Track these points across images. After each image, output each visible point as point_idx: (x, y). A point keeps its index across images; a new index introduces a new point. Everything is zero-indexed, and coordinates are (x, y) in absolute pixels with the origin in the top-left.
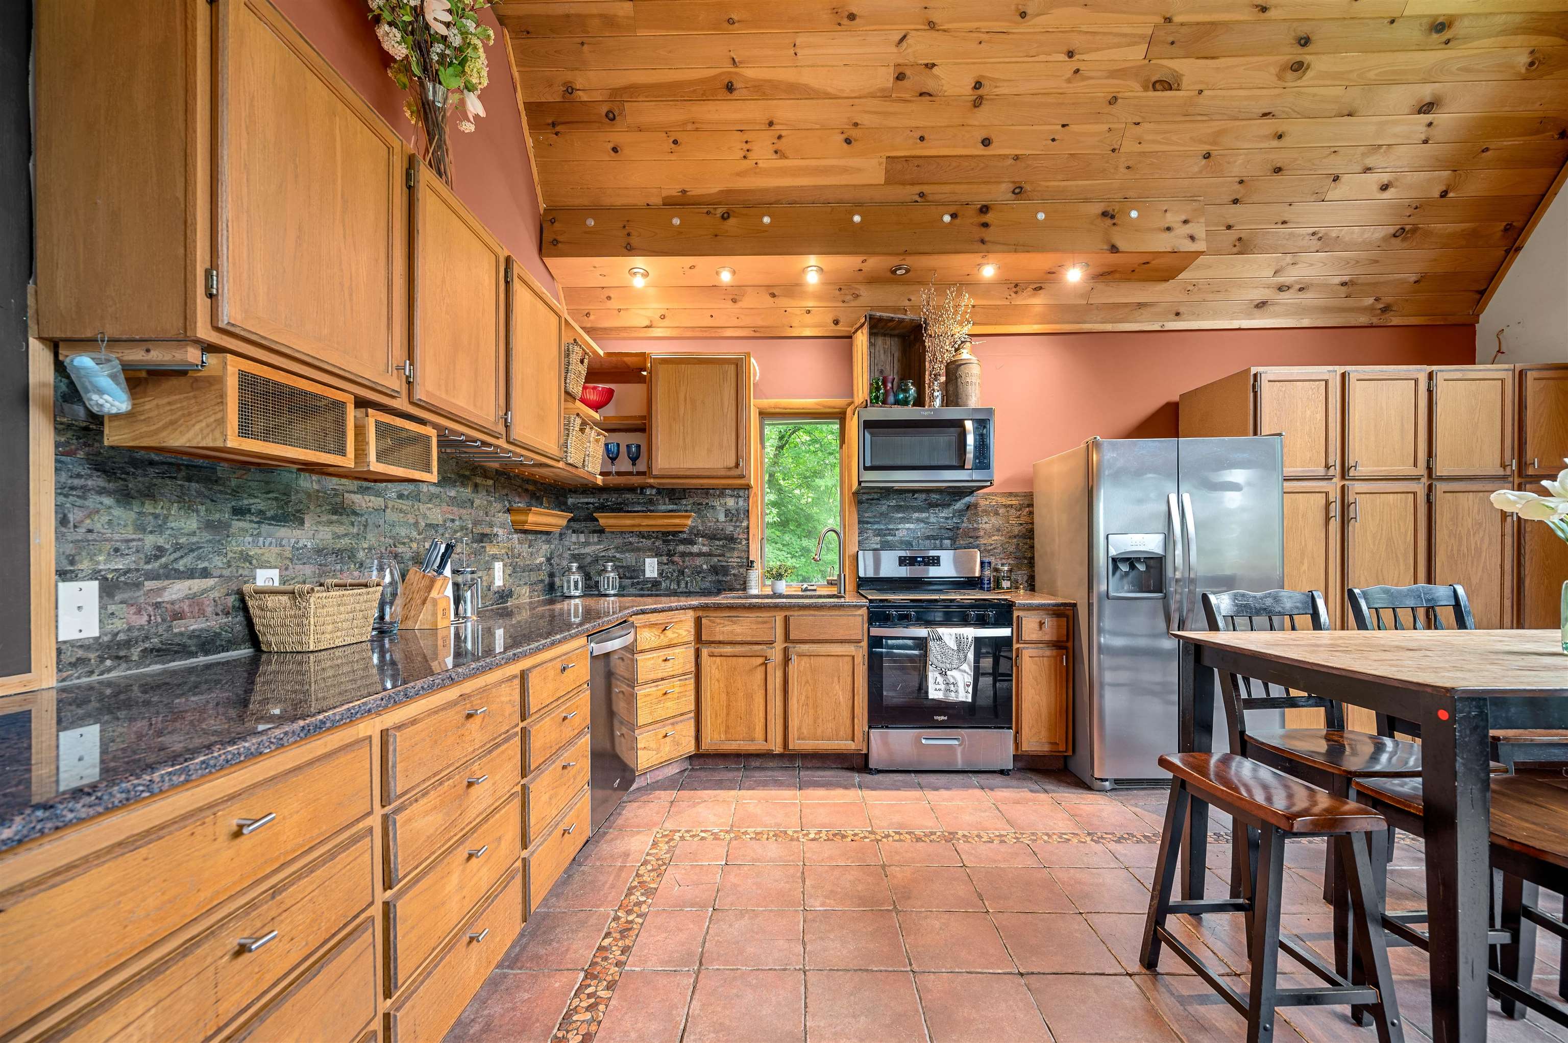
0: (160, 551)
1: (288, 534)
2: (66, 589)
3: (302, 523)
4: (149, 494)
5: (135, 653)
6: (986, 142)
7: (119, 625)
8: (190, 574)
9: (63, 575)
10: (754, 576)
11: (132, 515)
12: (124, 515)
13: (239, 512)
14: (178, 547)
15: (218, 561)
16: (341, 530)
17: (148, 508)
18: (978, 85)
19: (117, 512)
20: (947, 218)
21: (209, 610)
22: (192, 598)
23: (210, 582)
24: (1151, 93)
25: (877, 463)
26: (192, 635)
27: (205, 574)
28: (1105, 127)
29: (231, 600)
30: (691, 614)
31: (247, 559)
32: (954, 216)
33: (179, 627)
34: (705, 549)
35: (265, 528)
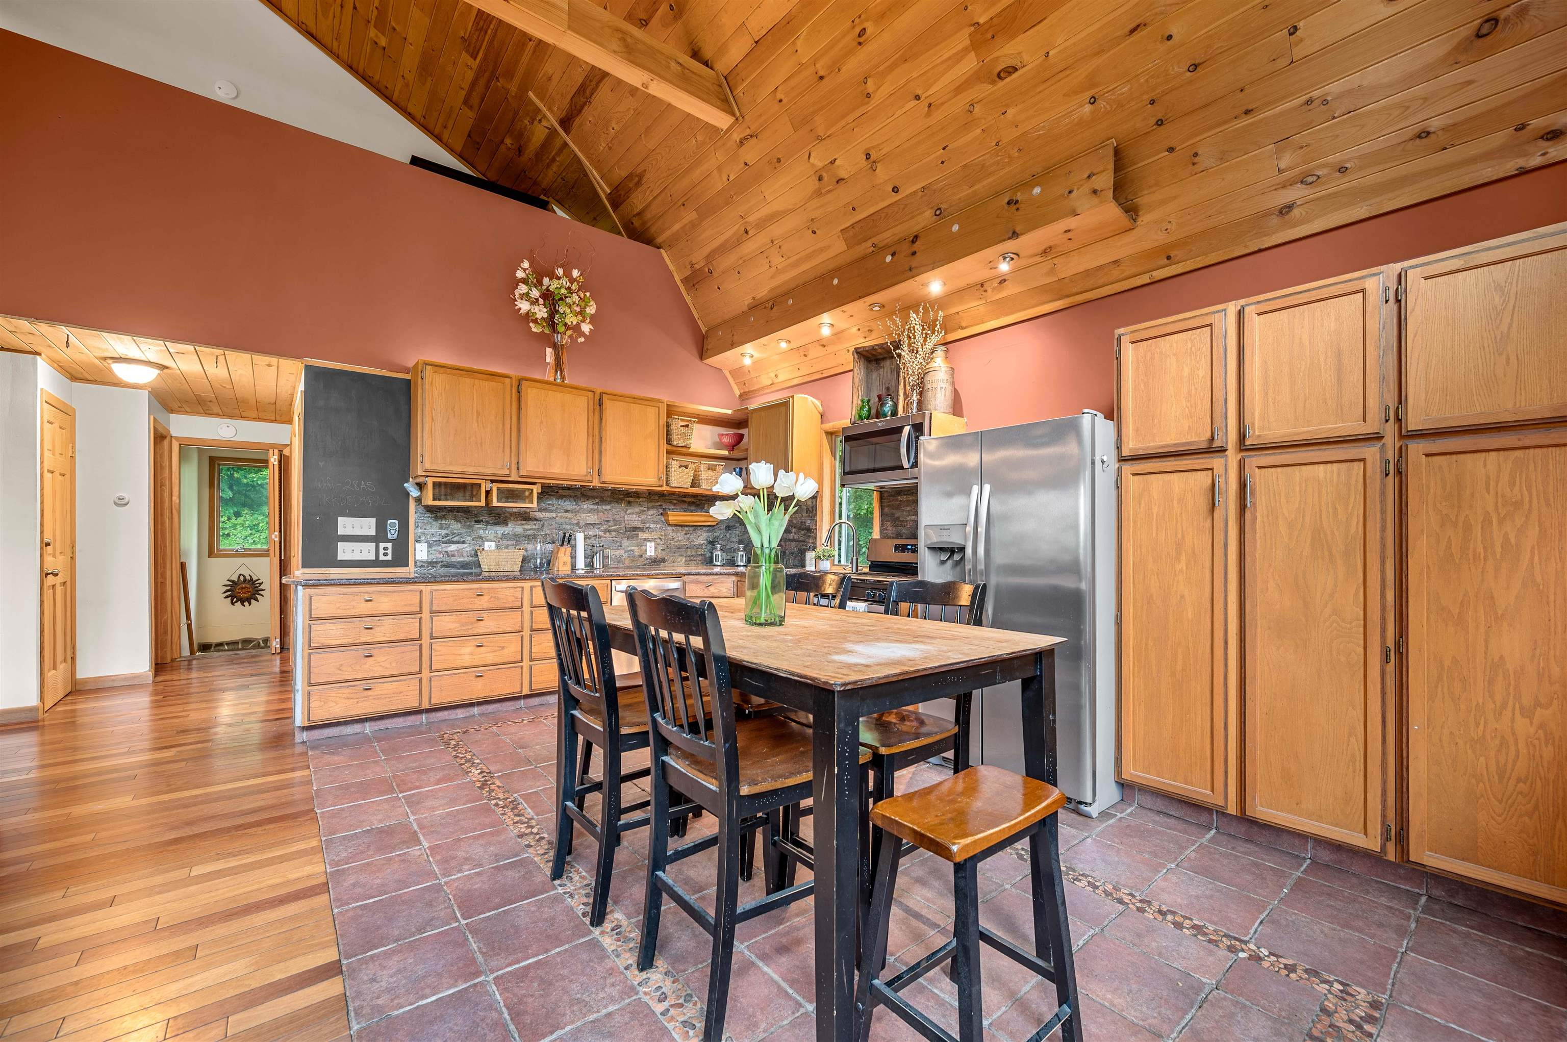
0: (447, 535)
1: (500, 530)
2: (418, 545)
3: (507, 525)
4: (444, 517)
5: (439, 566)
6: (895, 190)
7: (433, 557)
8: (458, 542)
9: (417, 541)
10: (810, 556)
11: (438, 525)
12: (436, 524)
13: (478, 522)
14: (453, 534)
15: (469, 539)
16: (529, 527)
17: (444, 522)
18: (868, 156)
19: (434, 523)
20: (889, 259)
21: (465, 555)
22: (458, 551)
23: (465, 545)
24: (1001, 84)
25: (854, 468)
26: (458, 562)
27: (463, 542)
28: (979, 131)
29: (473, 552)
30: (734, 578)
31: (481, 538)
32: (893, 255)
33: (453, 559)
34: (796, 537)
35: (489, 527)
